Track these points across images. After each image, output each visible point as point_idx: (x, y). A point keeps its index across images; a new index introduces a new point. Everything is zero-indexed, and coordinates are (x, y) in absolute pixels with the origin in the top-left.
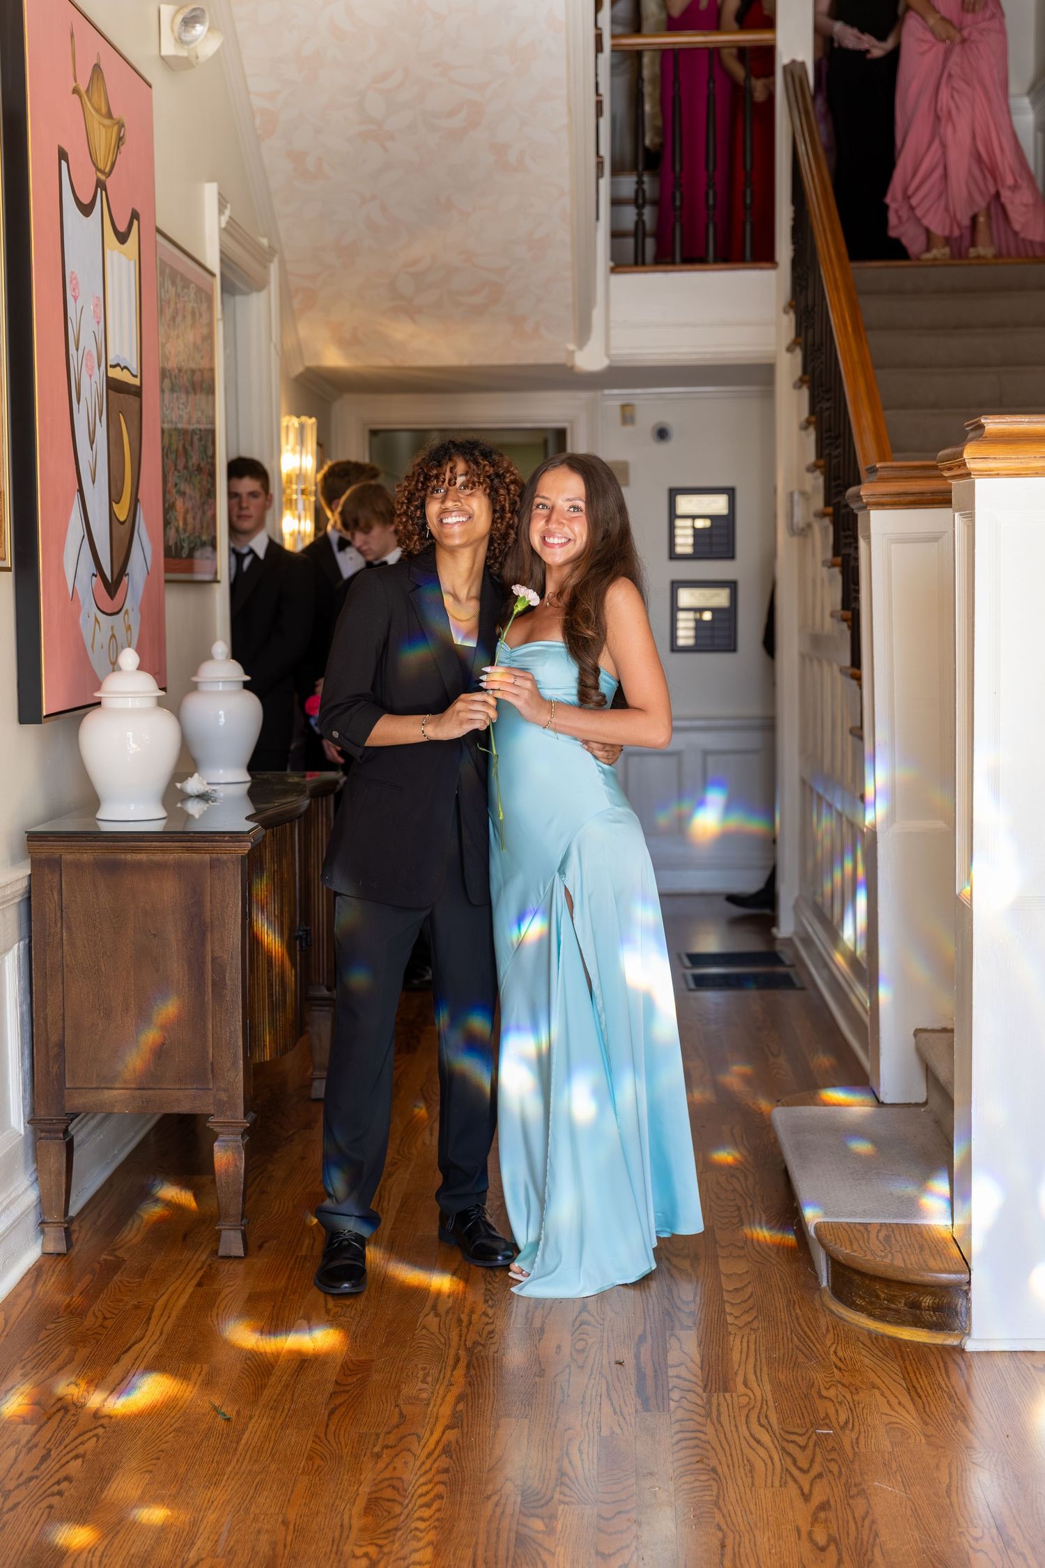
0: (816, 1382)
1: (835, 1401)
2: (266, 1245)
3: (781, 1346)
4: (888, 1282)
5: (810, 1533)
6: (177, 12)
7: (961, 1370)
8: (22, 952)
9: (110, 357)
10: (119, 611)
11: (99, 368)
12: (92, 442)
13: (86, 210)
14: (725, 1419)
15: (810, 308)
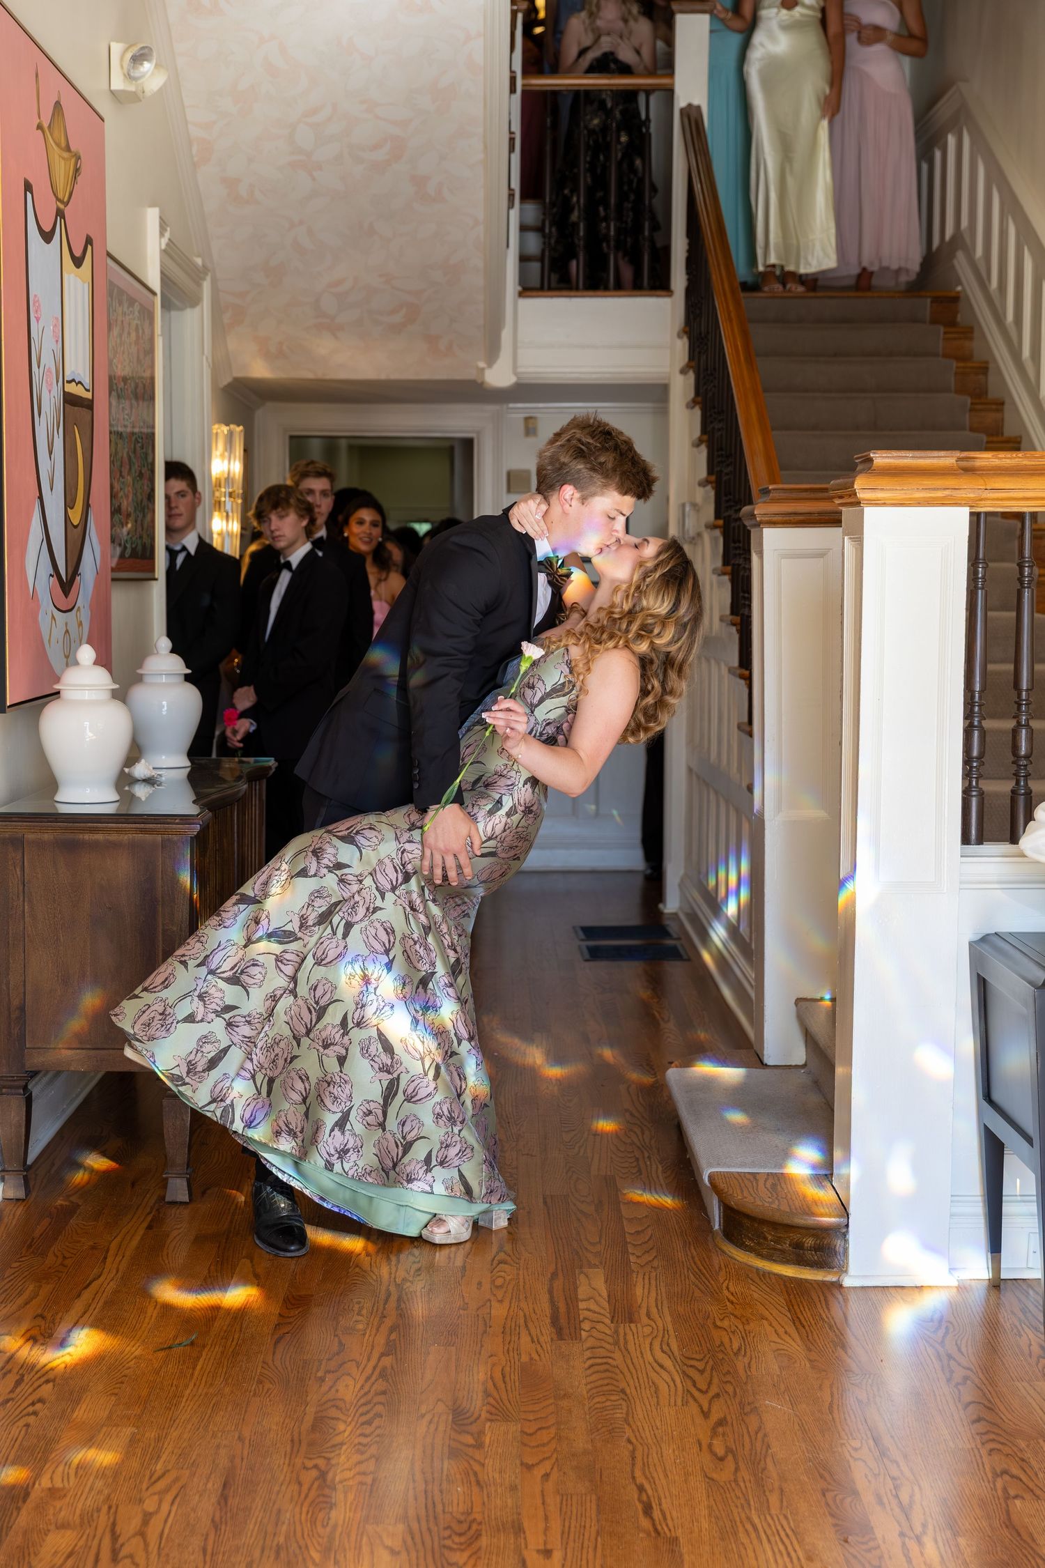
0: (711, 1313)
1: (729, 1330)
2: (208, 1191)
3: (679, 1282)
4: (775, 1225)
5: (710, 1446)
6: (126, 50)
7: (839, 1303)
9: (67, 373)
10: (70, 610)
11: (57, 382)
12: (50, 453)
13: (47, 237)
14: (631, 1347)
15: (703, 335)
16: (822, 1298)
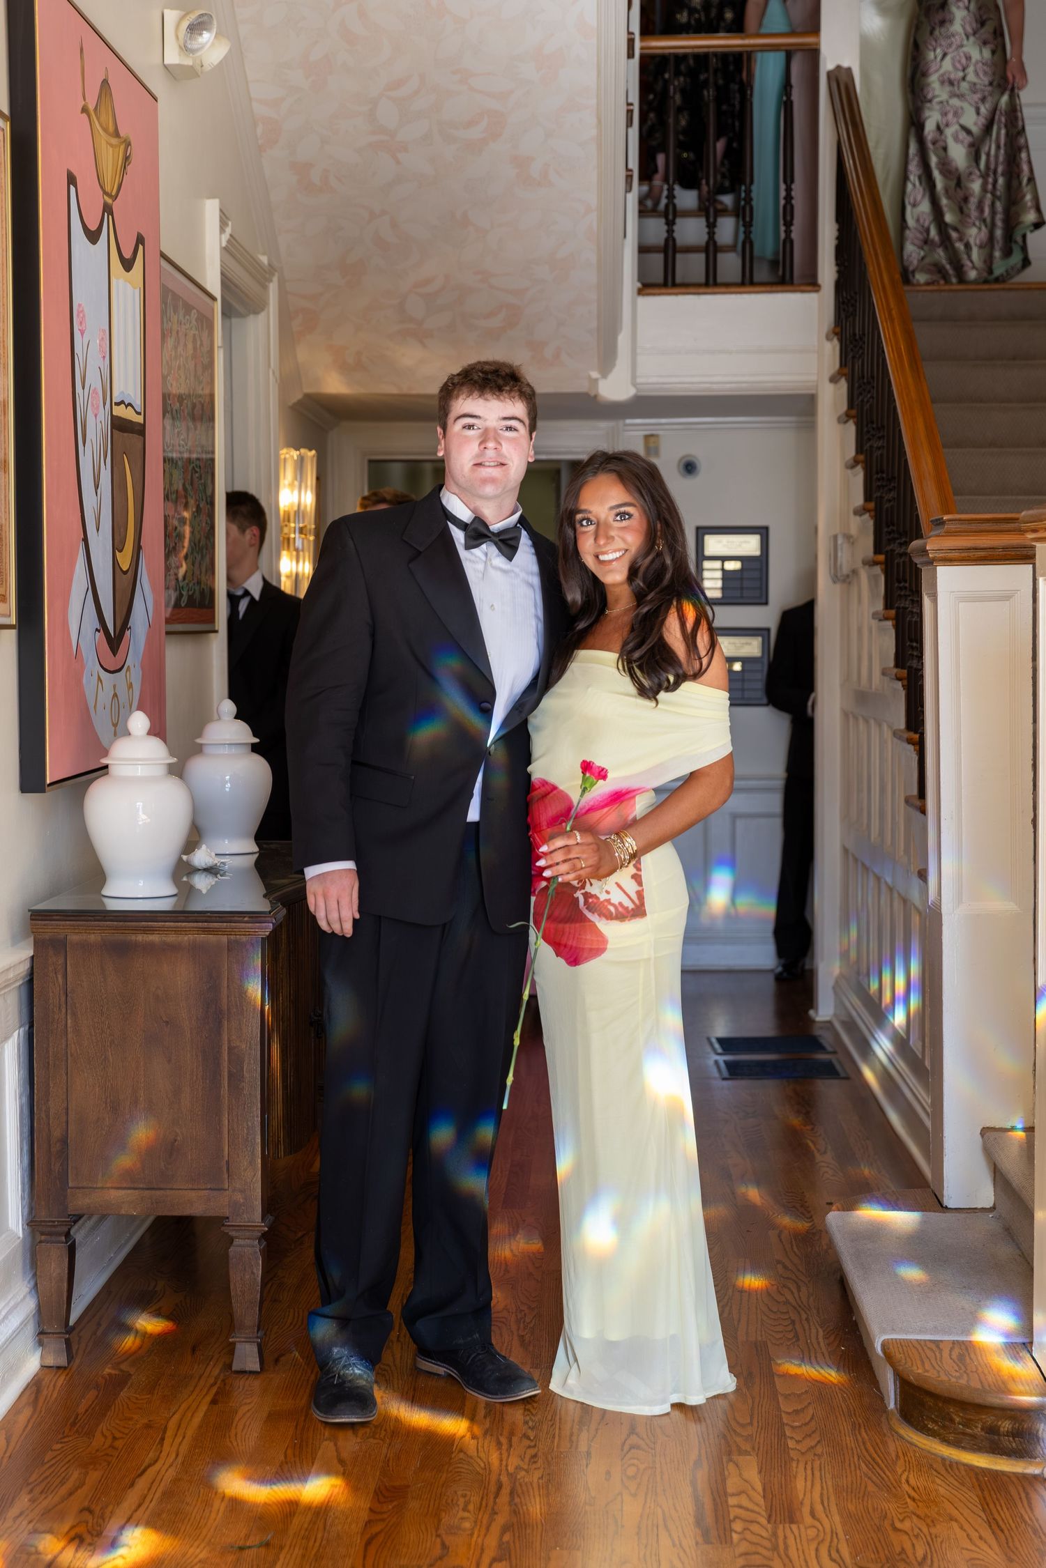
0: (888, 1512)
1: (911, 1534)
2: (283, 1359)
3: (849, 1473)
4: (964, 1405)
6: (183, 18)
7: (1044, 1501)
8: (22, 1039)
9: (115, 394)
10: (120, 670)
11: (104, 404)
12: (97, 487)
13: (93, 237)
14: (793, 1553)
15: (857, 337)
16: (1023, 1495)
